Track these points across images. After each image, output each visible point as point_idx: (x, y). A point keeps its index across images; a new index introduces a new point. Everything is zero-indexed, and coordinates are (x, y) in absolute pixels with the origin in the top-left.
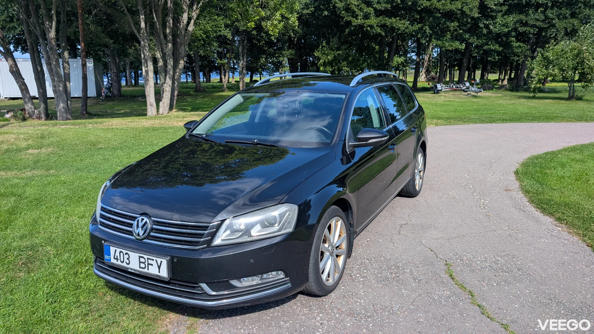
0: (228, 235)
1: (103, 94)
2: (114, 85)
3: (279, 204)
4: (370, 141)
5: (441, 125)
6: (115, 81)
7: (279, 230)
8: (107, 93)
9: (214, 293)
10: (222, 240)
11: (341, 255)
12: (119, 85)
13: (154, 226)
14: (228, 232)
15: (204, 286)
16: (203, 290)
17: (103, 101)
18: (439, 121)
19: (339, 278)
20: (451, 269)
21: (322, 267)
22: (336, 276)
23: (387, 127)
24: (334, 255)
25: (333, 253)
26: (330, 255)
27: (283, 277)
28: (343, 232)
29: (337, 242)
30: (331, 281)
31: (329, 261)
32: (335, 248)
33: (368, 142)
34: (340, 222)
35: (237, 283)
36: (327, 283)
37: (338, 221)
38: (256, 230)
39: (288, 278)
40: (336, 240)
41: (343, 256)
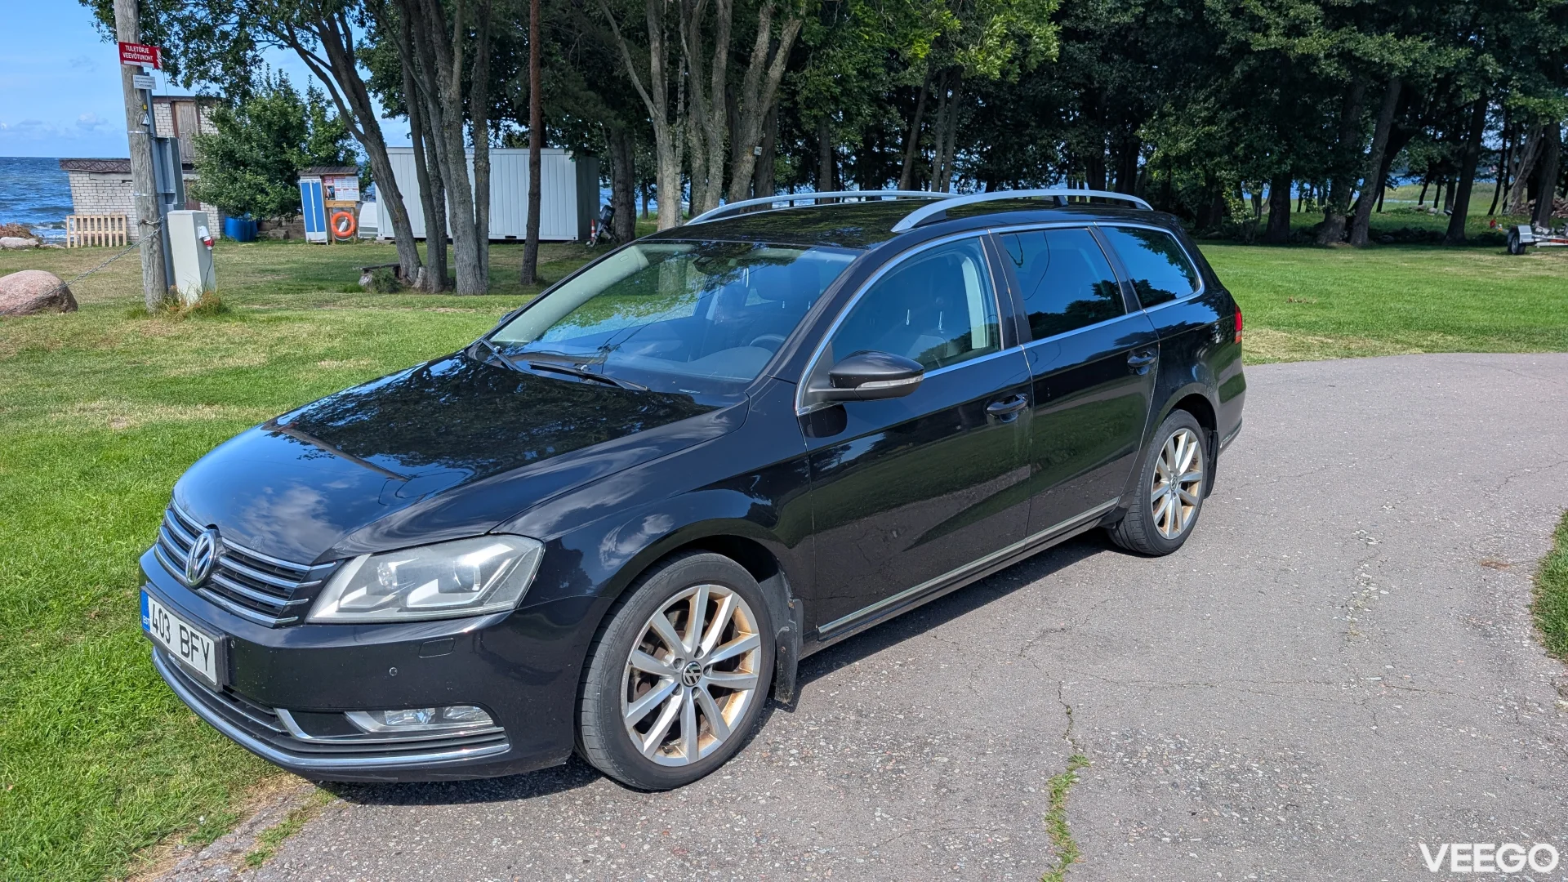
0: (359, 600)
1: (593, 235)
2: (618, 212)
3: (488, 534)
4: (866, 386)
5: (1447, 349)
6: (622, 204)
7: (480, 603)
8: (601, 232)
9: (307, 737)
10: (341, 610)
11: (740, 690)
12: (630, 214)
13: (222, 560)
14: (362, 592)
15: (284, 715)
16: (281, 725)
17: (590, 251)
18: (1450, 338)
19: (721, 750)
20: (1074, 773)
21: (633, 713)
22: (710, 745)
23: (1006, 348)
24: (699, 685)
25: (694, 681)
26: (682, 684)
27: (490, 722)
28: (749, 629)
29: (713, 651)
30: (682, 755)
31: (676, 702)
32: (711, 669)
33: (857, 389)
34: (728, 600)
35: (366, 722)
36: (660, 758)
37: (722, 597)
38: (423, 595)
39: (501, 729)
40: (707, 645)
41: (745, 692)
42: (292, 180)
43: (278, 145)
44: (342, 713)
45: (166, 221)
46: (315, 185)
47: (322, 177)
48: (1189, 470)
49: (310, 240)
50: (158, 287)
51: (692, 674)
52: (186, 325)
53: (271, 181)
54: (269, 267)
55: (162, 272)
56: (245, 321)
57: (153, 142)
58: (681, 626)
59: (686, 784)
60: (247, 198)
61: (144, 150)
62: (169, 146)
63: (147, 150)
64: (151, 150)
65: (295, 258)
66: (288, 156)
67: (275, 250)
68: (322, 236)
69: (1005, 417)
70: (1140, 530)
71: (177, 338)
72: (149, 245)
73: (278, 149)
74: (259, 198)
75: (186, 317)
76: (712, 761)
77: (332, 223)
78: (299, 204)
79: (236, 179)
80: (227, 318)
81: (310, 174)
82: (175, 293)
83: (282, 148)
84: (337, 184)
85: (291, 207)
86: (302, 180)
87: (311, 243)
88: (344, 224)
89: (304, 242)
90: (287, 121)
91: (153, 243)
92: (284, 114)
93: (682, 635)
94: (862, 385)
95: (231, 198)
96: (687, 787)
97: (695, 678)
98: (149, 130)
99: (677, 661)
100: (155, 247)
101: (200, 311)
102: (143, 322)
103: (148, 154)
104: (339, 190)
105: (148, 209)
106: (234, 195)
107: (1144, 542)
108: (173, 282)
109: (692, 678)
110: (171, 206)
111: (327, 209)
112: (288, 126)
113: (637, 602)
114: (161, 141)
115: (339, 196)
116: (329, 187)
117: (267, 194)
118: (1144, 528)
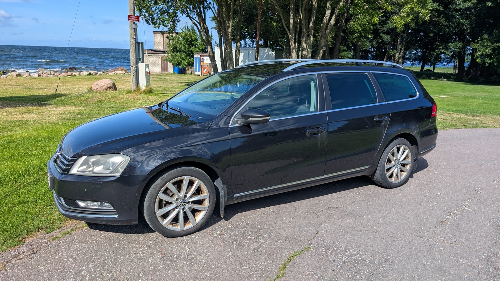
0: (83, 169)
3: (115, 153)
7: (112, 173)
9: (67, 206)
10: (78, 171)
11: (202, 211)
13: (60, 155)
15: (62, 199)
19: (193, 228)
20: (303, 252)
21: (159, 213)
22: (189, 226)
23: (319, 111)
24: (185, 207)
25: (183, 206)
26: (179, 206)
27: (113, 208)
28: (205, 192)
29: (191, 197)
30: (178, 228)
31: (176, 211)
32: (191, 203)
33: (249, 120)
34: (197, 182)
35: (82, 204)
36: (170, 227)
37: (195, 181)
38: (98, 169)
39: (116, 211)
40: (188, 195)
41: (204, 212)
42: (193, 56)
43: (189, 45)
44: (76, 200)
45: (138, 66)
46: (198, 58)
47: (200, 55)
48: (404, 159)
49: (196, 74)
50: (135, 85)
51: (183, 203)
52: (141, 96)
53: (187, 56)
54: (181, 82)
55: (136, 81)
56: (156, 96)
57: (137, 44)
58: (179, 189)
59: (180, 237)
60: (180, 61)
61: (133, 46)
62: (141, 45)
63: (134, 45)
64: (135, 46)
65: (190, 79)
66: (191, 49)
67: (185, 77)
68: (199, 73)
69: (315, 134)
70: (380, 178)
71: (137, 99)
72: (133, 73)
73: (189, 47)
74: (183, 61)
75: (140, 94)
76: (189, 231)
77: (202, 69)
78: (193, 63)
79: (177, 56)
80: (151, 95)
81: (197, 54)
82: (139, 87)
83: (190, 46)
84: (205, 58)
85: (191, 64)
86: (195, 56)
87: (196, 75)
88: (206, 70)
89: (194, 75)
90: (192, 39)
91: (134, 72)
92: (191, 37)
93: (179, 192)
94: (250, 119)
95: (175, 61)
96: (179, 238)
97: (184, 205)
98: (135, 40)
99: (177, 199)
100: (135, 73)
101: (145, 92)
102: (130, 94)
103: (134, 47)
104: (205, 59)
105: (134, 62)
106: (176, 60)
107: (382, 182)
108: (139, 84)
109: (182, 204)
110: (140, 62)
111: (201, 65)
112: (192, 40)
113: (162, 179)
114: (139, 43)
115: (205, 61)
116: (202, 59)
117: (185, 60)
118: (382, 178)
